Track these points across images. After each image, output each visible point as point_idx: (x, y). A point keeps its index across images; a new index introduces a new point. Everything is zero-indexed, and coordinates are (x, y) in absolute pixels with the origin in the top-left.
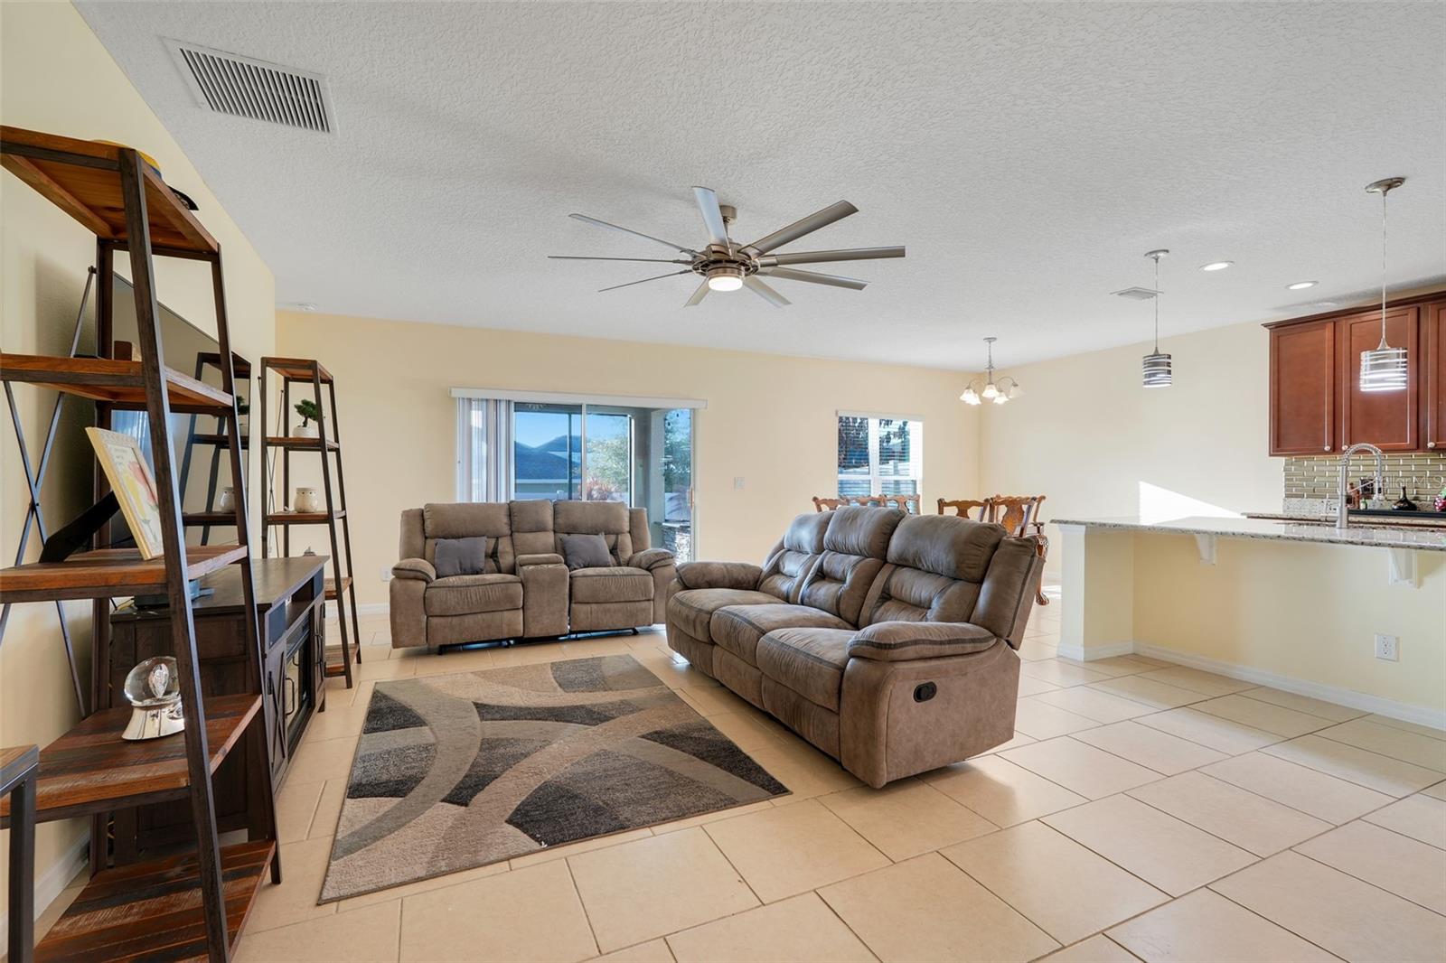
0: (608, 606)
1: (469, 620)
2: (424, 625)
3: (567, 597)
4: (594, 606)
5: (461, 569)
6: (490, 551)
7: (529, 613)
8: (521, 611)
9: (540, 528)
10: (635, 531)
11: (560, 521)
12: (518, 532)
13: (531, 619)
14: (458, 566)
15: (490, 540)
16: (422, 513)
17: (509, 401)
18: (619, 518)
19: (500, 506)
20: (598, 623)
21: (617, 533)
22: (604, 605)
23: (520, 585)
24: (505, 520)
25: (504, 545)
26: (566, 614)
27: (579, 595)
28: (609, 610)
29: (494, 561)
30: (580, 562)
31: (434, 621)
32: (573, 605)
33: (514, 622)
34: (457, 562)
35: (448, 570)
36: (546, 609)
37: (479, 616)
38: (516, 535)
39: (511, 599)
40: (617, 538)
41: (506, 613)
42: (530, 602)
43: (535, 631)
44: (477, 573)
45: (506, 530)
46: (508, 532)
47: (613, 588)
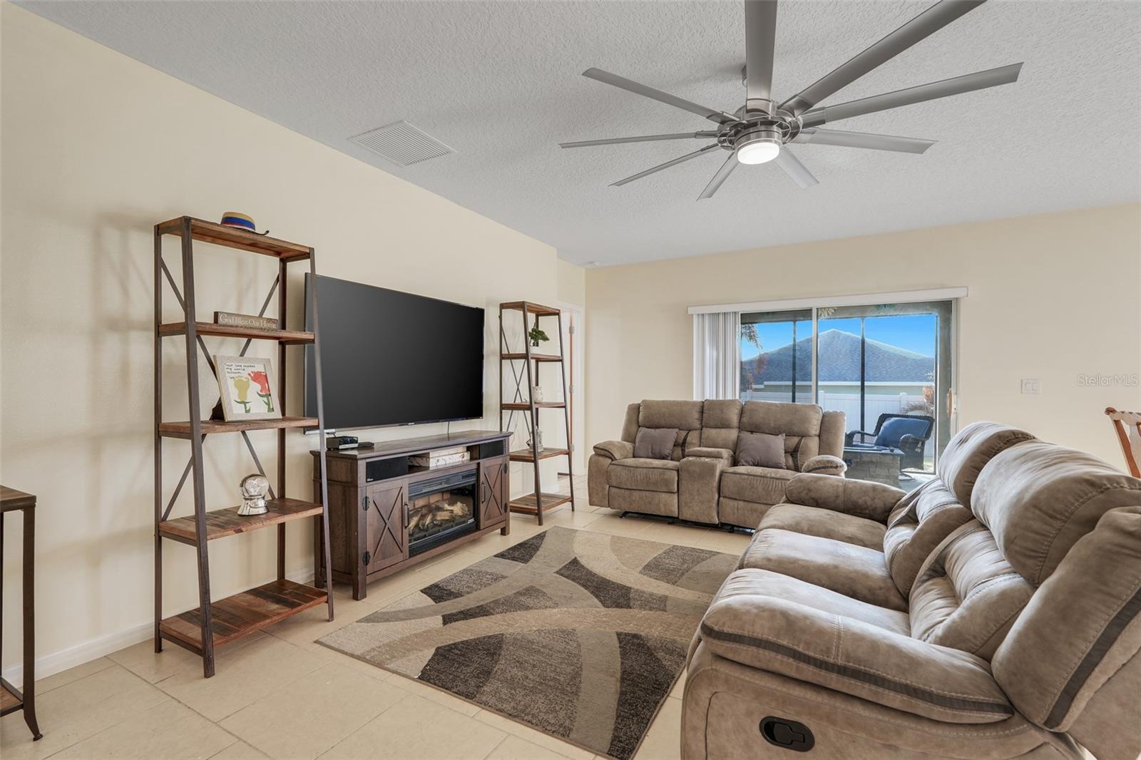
0: (755, 505)
1: (636, 495)
2: (607, 491)
3: (715, 490)
4: (741, 504)
5: (652, 453)
6: (681, 441)
7: (682, 498)
8: (676, 495)
9: (725, 425)
10: (824, 437)
11: (745, 419)
12: (707, 427)
13: (683, 503)
14: (650, 451)
15: (681, 431)
16: (639, 406)
17: (735, 313)
18: (805, 420)
19: (694, 404)
20: (745, 521)
21: (803, 435)
22: (750, 505)
23: (676, 472)
24: (696, 415)
25: (693, 437)
26: (715, 505)
27: (725, 491)
28: (756, 510)
29: (682, 450)
30: (749, 459)
31: (613, 490)
32: (721, 499)
33: (670, 504)
34: (650, 447)
35: (642, 453)
36: (696, 498)
37: (644, 493)
38: (704, 429)
39: (667, 482)
40: (800, 441)
41: (664, 495)
42: (682, 488)
43: (687, 515)
44: (664, 458)
45: (697, 424)
46: (699, 426)
47: (760, 490)
